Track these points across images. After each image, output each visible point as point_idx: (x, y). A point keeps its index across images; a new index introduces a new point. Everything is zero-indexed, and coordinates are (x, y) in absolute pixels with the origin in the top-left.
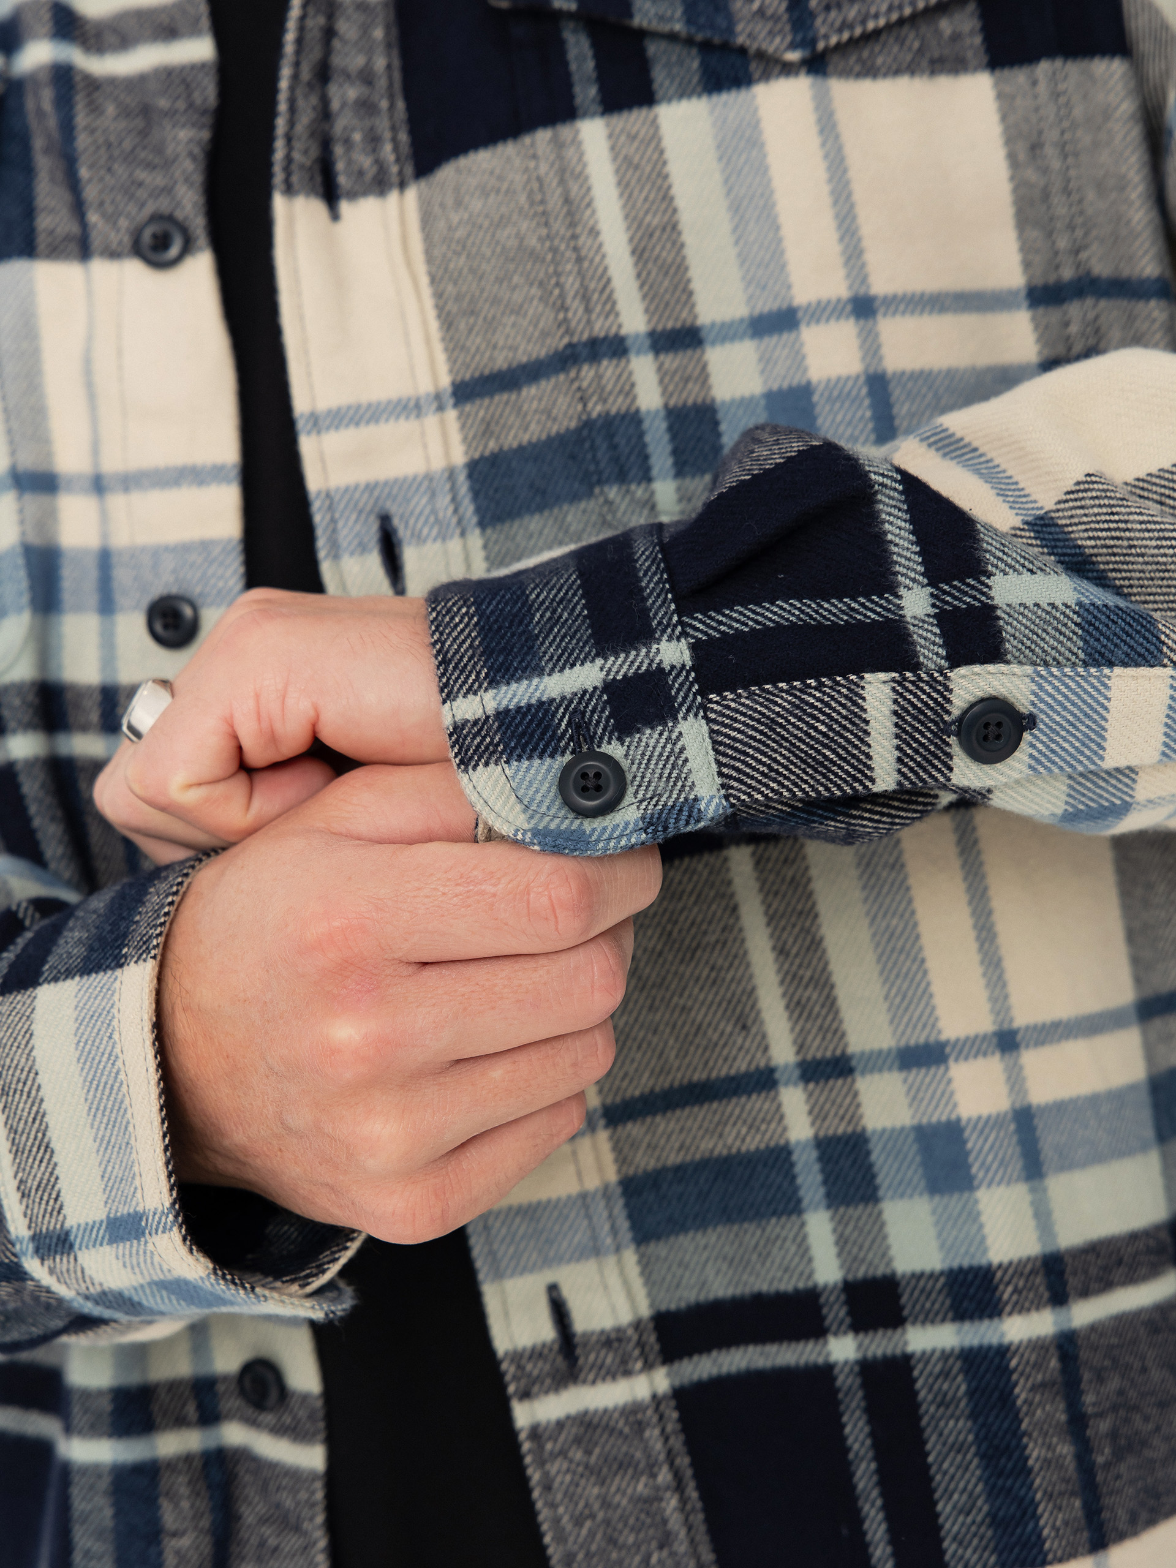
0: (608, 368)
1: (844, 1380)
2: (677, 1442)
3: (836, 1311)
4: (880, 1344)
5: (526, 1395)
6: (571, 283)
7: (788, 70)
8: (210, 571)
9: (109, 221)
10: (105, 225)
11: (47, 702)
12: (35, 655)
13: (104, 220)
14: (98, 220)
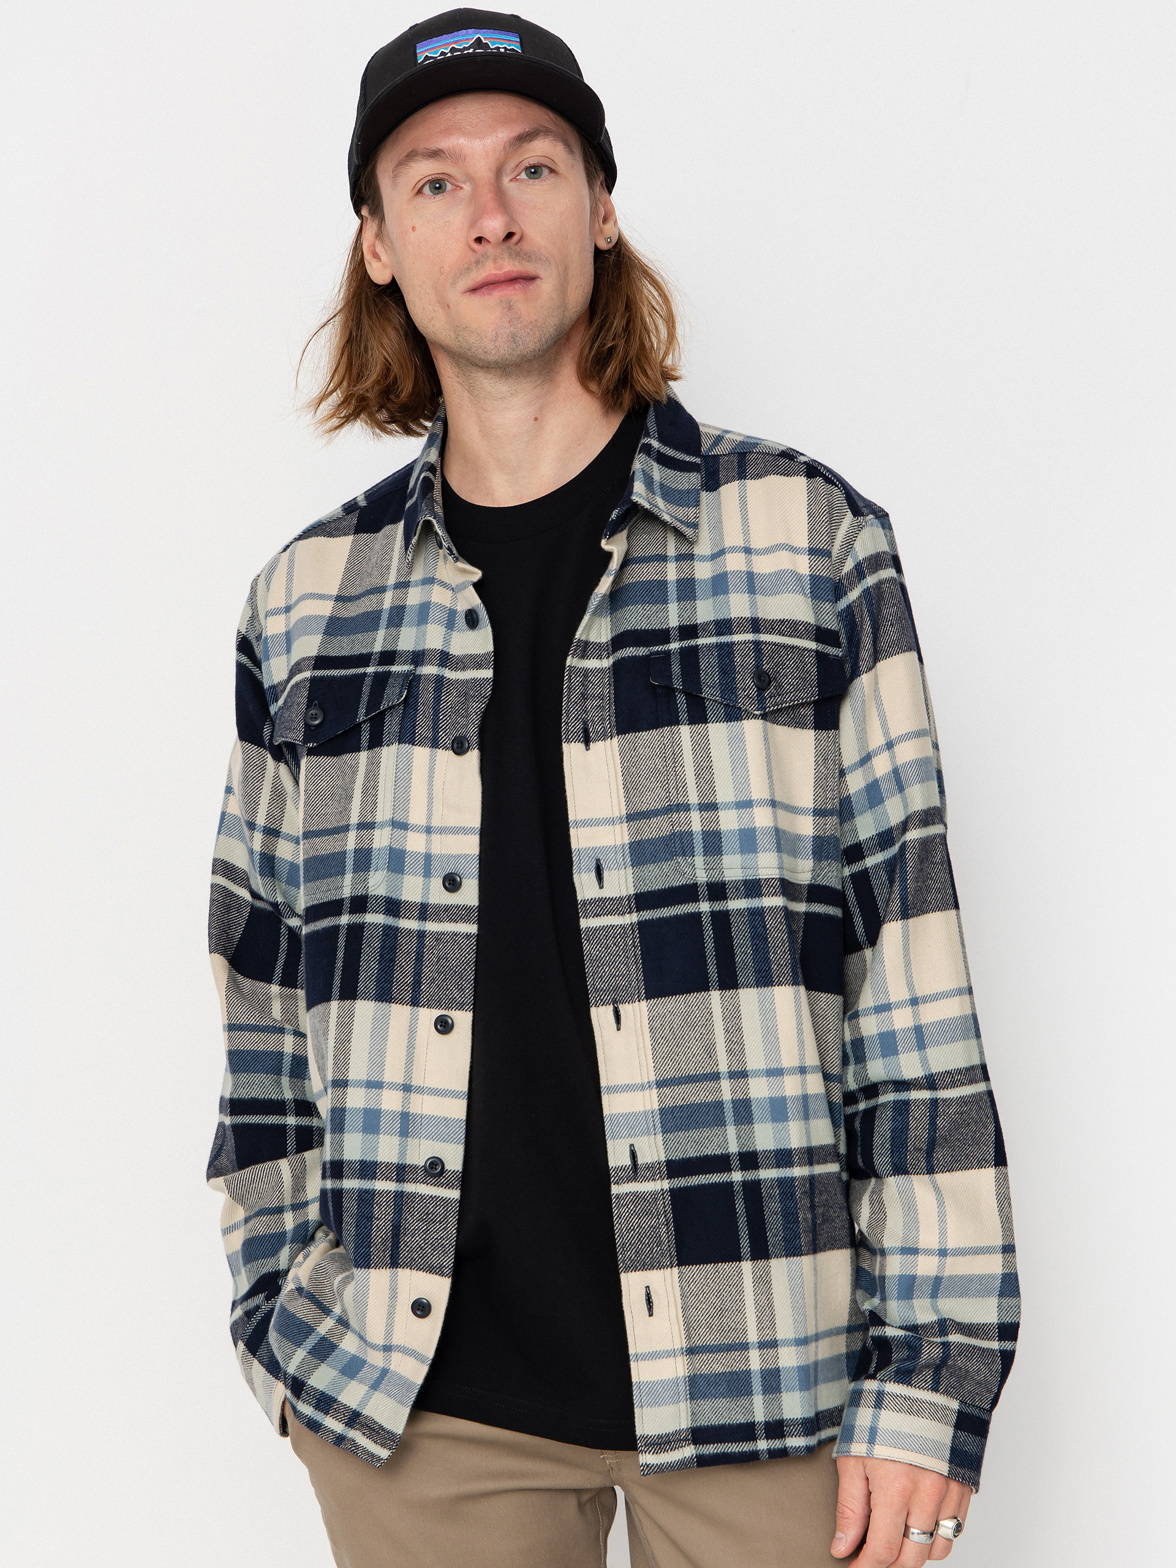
0: (683, 815)
1: (737, 1188)
2: (669, 1208)
3: (735, 1163)
4: (751, 1175)
5: (617, 1183)
6: (672, 784)
7: (755, 717)
8: (467, 866)
9: (445, 735)
10: (443, 737)
11: (389, 905)
12: (386, 887)
13: (443, 735)
14: (442, 735)
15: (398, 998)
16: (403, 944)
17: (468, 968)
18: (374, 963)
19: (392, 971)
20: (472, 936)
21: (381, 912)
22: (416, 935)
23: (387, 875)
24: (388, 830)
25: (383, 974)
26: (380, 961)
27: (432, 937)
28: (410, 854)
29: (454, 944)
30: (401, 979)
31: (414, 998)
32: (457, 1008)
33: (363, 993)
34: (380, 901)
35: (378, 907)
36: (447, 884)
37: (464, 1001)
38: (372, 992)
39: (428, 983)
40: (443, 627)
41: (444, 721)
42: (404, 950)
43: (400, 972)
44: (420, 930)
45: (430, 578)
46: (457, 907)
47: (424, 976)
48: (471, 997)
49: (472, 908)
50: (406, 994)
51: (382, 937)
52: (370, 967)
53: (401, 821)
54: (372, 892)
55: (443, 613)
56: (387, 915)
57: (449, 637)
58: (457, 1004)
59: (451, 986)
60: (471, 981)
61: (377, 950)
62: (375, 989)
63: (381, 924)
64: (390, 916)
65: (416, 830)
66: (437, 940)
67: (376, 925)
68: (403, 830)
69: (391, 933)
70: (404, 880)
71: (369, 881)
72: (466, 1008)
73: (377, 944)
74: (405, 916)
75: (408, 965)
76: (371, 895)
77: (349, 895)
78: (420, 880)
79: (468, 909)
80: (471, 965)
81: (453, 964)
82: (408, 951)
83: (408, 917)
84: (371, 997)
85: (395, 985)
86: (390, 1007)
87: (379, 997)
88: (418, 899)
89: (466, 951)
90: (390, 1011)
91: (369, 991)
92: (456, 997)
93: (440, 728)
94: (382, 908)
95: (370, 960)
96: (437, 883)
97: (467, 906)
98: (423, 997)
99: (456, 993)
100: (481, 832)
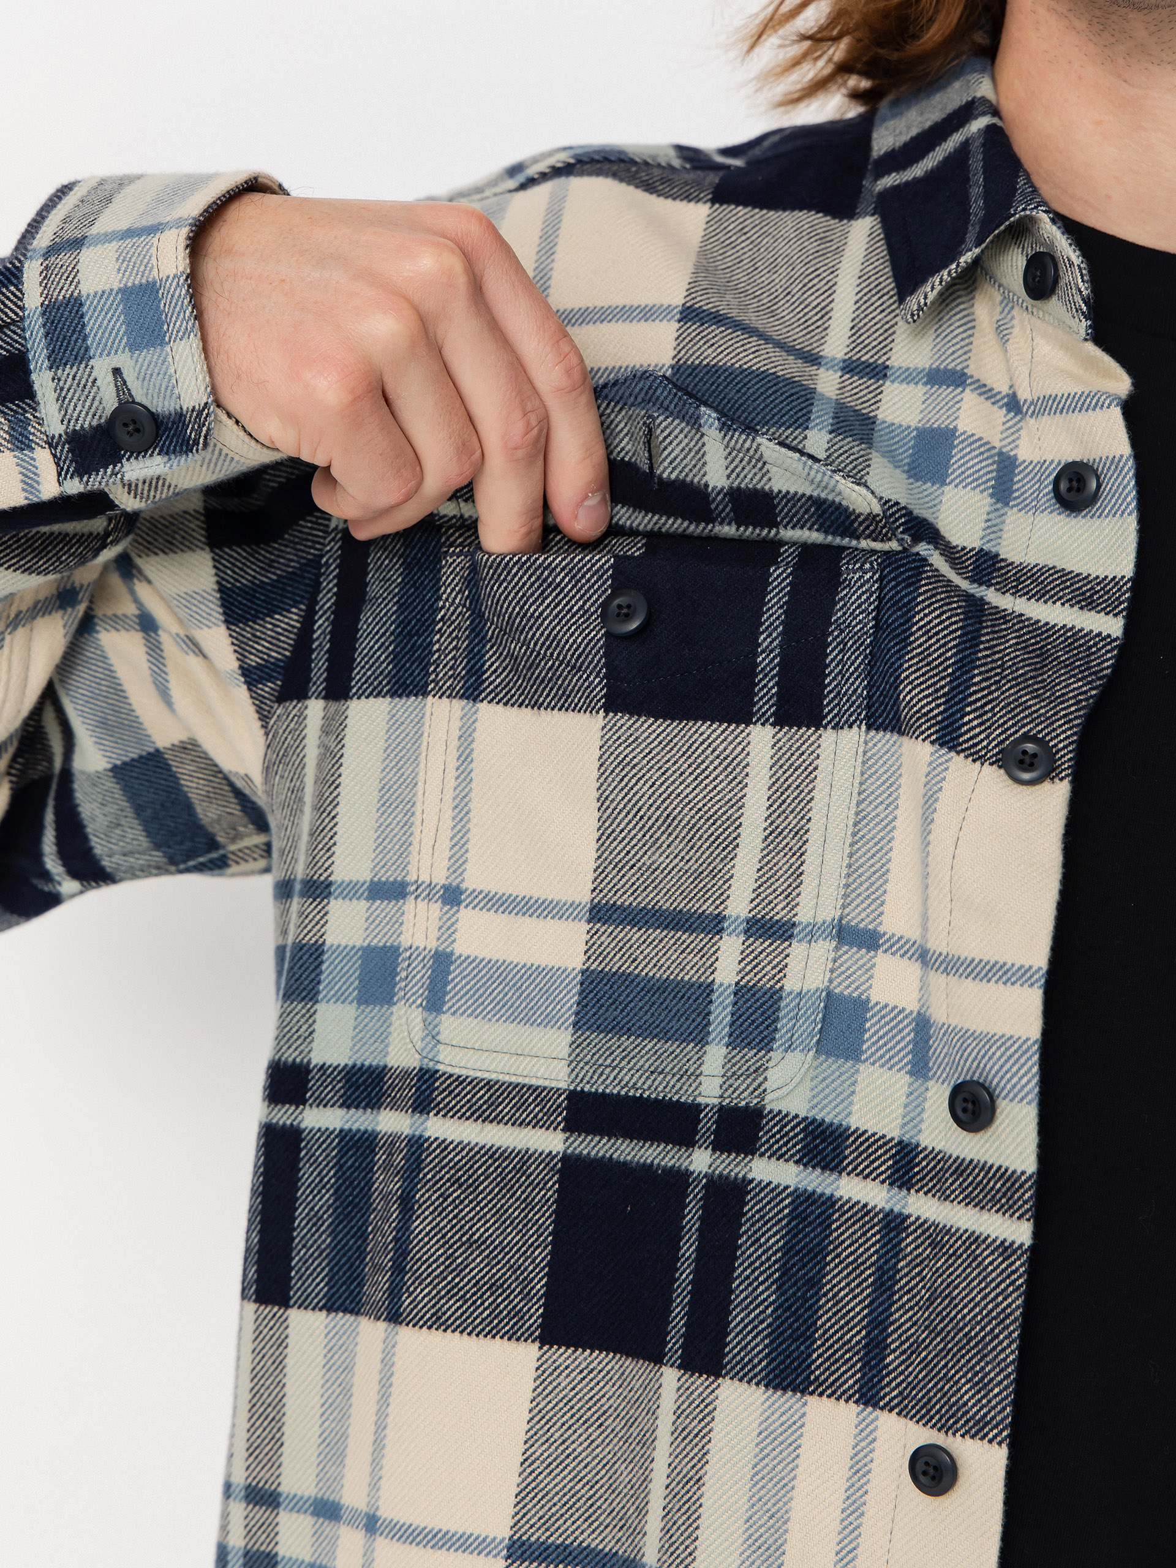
8: (1008, 1066)
9: (980, 725)
10: (974, 728)
11: (814, 1139)
12: (809, 1094)
13: (975, 723)
14: (970, 721)
15: (826, 1380)
16: (843, 1242)
17: (1001, 1332)
18: (767, 1289)
19: (813, 1309)
20: (1015, 1251)
21: (792, 1156)
22: (880, 1222)
23: (815, 1064)
24: (824, 949)
25: (787, 1318)
26: (781, 1284)
27: (924, 1233)
28: (880, 1011)
29: (969, 1265)
30: (836, 1332)
31: (866, 1383)
32: (967, 1432)
33: (738, 1363)
34: (793, 1129)
35: (786, 1144)
36: (960, 1113)
37: (985, 1415)
38: (760, 1362)
39: (904, 1352)
40: (985, 493)
41: (983, 689)
42: (847, 1257)
43: (835, 1314)
44: (892, 1210)
45: (953, 372)
46: (986, 1168)
47: (896, 1330)
48: (1004, 1409)
49: (1019, 1177)
50: (845, 1372)
51: (789, 1223)
52: (756, 1298)
53: (862, 926)
54: (773, 1102)
55: (985, 460)
56: (805, 1165)
57: (998, 521)
58: (968, 1421)
59: (957, 1372)
60: (1007, 1366)
61: (775, 1253)
62: (767, 1356)
63: (786, 1188)
64: (814, 1167)
65: (899, 949)
66: (934, 1244)
67: (775, 1191)
68: (864, 950)
69: (812, 1212)
70: (859, 1078)
71: (769, 1073)
72: (990, 1436)
73: (774, 1240)
74: (855, 1168)
75: (855, 1297)
76: (771, 1111)
77: (716, 1101)
78: (901, 1081)
79: (1009, 1179)
80: (1008, 1327)
81: (964, 1317)
82: (856, 1260)
83: (862, 1171)
84: (755, 1376)
85: (819, 1347)
86: (805, 1404)
87: (776, 1377)
88: (891, 1131)
89: (998, 1286)
90: (804, 1414)
91: (751, 1360)
92: (965, 1404)
93: (970, 704)
94: (794, 1146)
95: (757, 1279)
96: (938, 1095)
97: (1006, 1170)
98: (889, 1383)
99: (966, 1392)
100: (1047, 982)
